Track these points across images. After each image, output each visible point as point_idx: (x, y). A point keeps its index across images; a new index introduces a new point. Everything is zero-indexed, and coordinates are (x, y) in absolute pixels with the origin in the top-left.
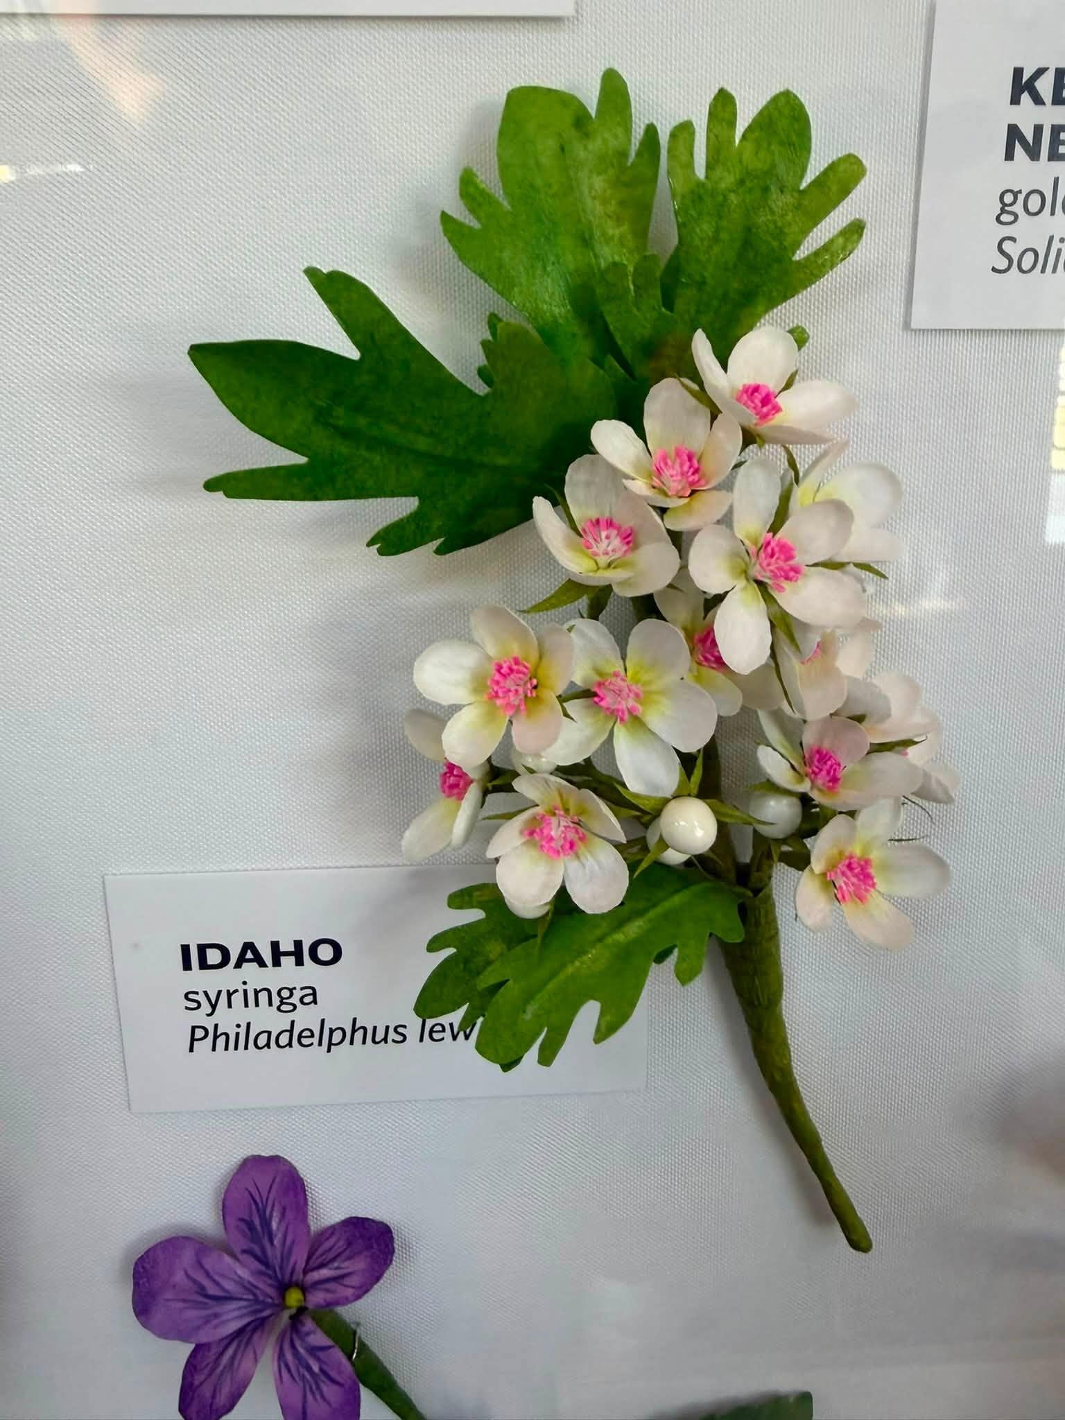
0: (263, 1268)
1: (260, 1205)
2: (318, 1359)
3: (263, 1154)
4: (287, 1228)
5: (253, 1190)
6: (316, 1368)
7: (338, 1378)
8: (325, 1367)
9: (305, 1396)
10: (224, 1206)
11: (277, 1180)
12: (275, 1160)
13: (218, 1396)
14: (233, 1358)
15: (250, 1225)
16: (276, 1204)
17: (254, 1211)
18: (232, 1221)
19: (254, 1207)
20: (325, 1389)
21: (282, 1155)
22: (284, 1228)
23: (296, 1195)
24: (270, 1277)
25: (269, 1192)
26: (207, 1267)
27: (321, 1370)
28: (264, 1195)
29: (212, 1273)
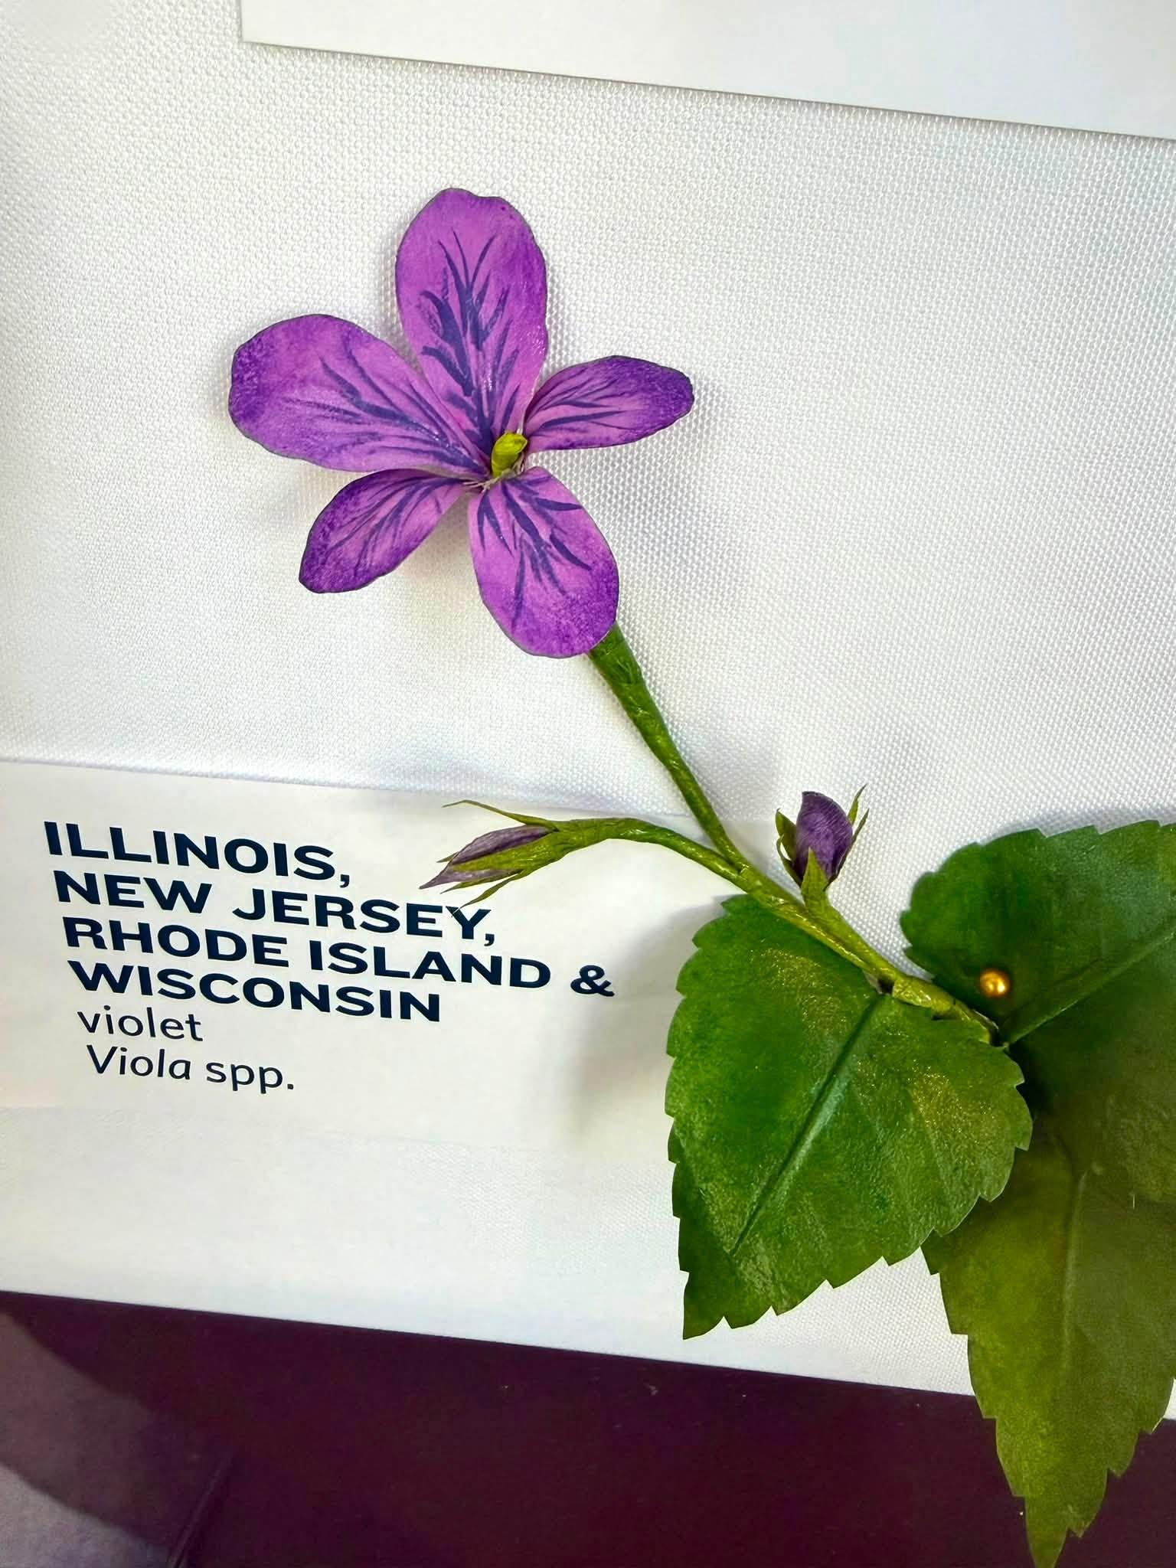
0: (457, 389)
1: (463, 278)
2: (549, 521)
3: (475, 191)
4: (506, 330)
5: (451, 248)
6: (544, 534)
7: (581, 555)
8: (558, 535)
9: (521, 576)
10: (398, 265)
11: (498, 242)
12: (496, 205)
13: (369, 553)
14: (399, 509)
15: (443, 308)
16: (492, 281)
17: (452, 287)
18: (411, 294)
19: (451, 280)
20: (557, 568)
21: (508, 199)
22: (502, 328)
23: (529, 276)
24: (468, 411)
25: (481, 260)
26: (361, 361)
27: (552, 538)
28: (472, 263)
29: (369, 373)
